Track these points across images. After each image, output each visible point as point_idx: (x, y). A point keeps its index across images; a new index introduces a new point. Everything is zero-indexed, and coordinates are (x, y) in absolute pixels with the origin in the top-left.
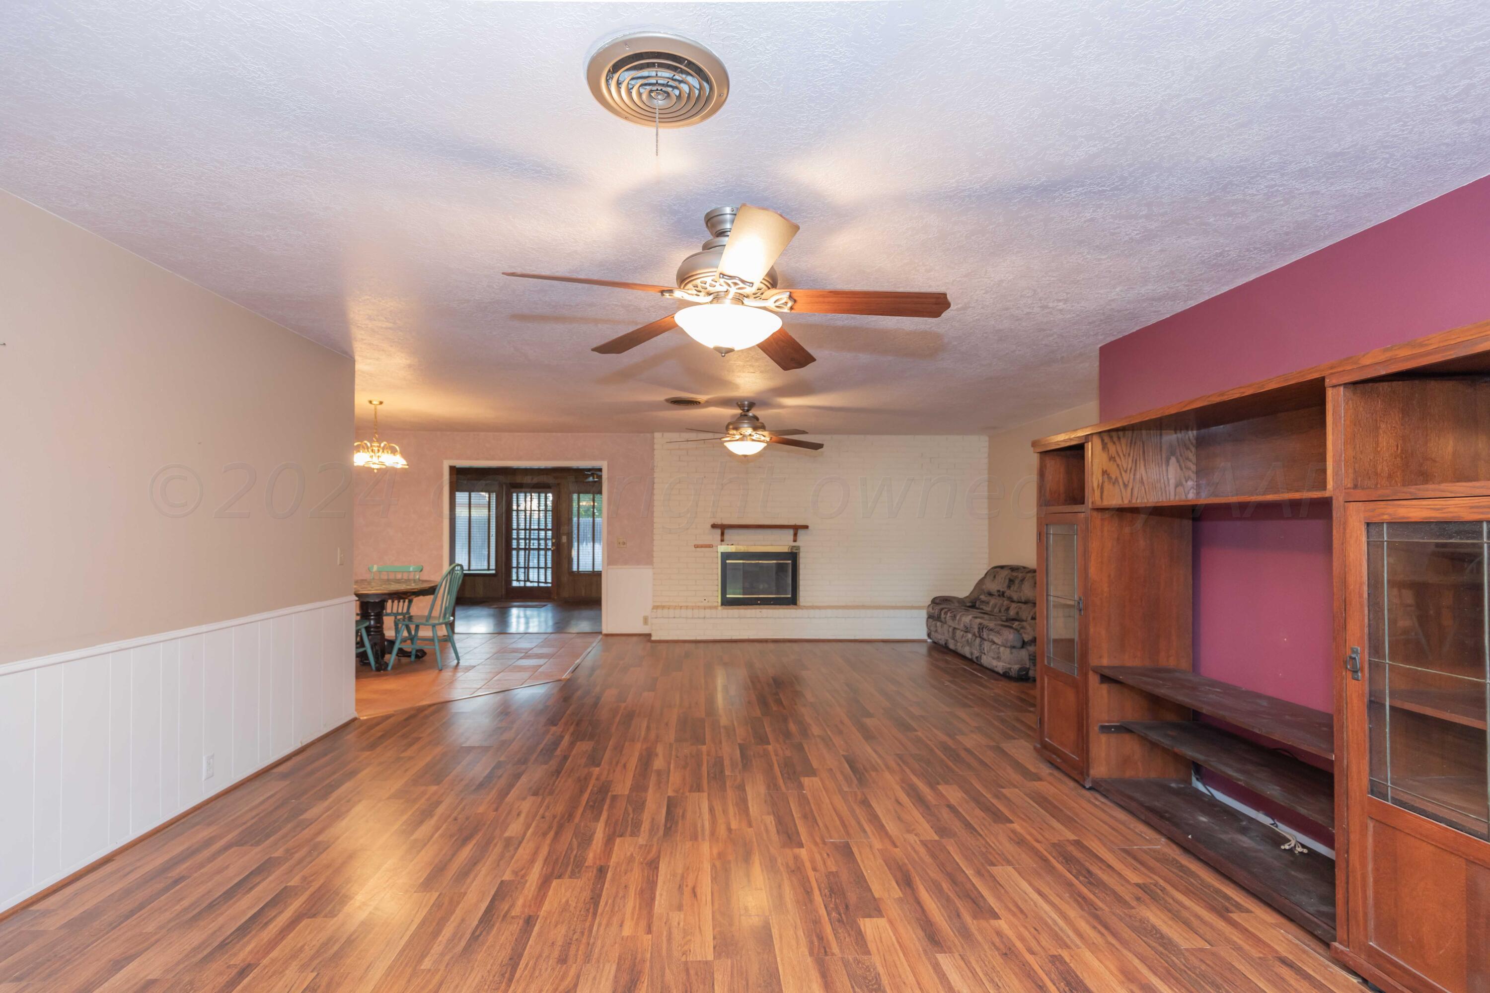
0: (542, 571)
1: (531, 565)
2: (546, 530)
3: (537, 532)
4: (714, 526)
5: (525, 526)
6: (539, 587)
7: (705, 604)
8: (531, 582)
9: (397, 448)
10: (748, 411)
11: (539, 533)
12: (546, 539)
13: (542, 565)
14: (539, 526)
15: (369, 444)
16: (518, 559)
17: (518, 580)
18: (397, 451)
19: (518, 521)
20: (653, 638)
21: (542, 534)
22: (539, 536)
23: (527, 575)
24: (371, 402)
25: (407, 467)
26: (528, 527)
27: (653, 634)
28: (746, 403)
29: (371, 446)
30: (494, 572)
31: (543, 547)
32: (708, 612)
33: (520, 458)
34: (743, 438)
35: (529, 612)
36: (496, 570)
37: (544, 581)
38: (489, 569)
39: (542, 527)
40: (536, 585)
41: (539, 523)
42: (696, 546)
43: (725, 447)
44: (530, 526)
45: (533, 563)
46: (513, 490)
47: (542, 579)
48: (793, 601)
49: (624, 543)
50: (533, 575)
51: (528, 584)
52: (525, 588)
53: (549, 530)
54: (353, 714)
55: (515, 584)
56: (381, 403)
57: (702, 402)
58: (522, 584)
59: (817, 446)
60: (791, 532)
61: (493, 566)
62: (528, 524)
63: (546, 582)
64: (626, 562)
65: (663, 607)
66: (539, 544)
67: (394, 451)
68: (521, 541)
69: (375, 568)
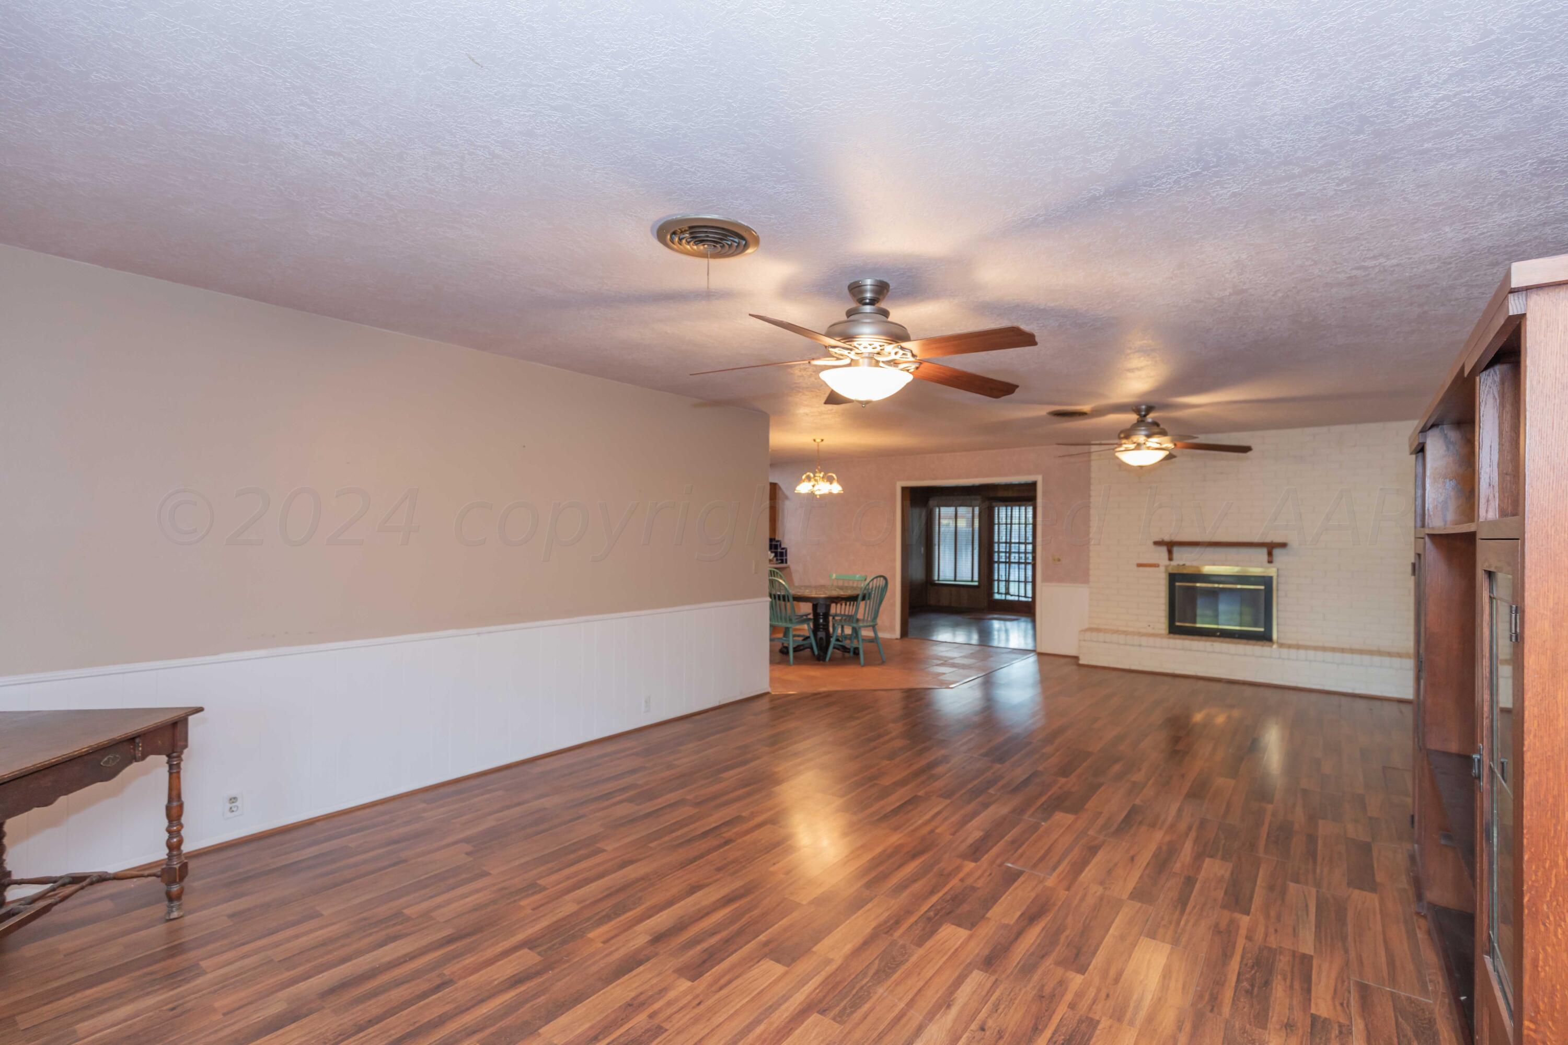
0: (1022, 585)
1: (1012, 578)
2: (1026, 543)
3: (1017, 545)
4: (1157, 543)
5: (1006, 539)
6: (1019, 602)
7: (1150, 630)
8: (1012, 595)
9: (834, 475)
10: (1145, 416)
11: (1019, 547)
12: (1026, 553)
13: (1022, 579)
14: (1019, 539)
15: (812, 475)
16: (1000, 572)
17: (998, 593)
18: (834, 479)
19: (1001, 534)
20: (1081, 662)
21: (1022, 547)
22: (1019, 549)
23: (1007, 588)
24: (814, 440)
25: (842, 492)
26: (1008, 541)
27: (1081, 657)
28: (1143, 407)
29: (815, 476)
30: (976, 584)
31: (1023, 561)
32: (1151, 641)
33: (959, 477)
34: (1139, 446)
35: (1009, 624)
36: (979, 581)
37: (1023, 595)
38: (972, 581)
39: (1023, 540)
40: (1016, 598)
41: (1019, 537)
42: (1139, 565)
43: (1117, 458)
44: (1011, 539)
45: (1014, 576)
46: (994, 504)
47: (1022, 593)
48: (1265, 637)
49: (1059, 560)
50: (1013, 588)
51: (1009, 598)
52: (1006, 602)
53: (1029, 543)
54: (768, 689)
55: (997, 597)
56: (822, 440)
57: (1088, 412)
58: (1003, 597)
59: (1246, 449)
60: (1264, 551)
61: (976, 578)
62: (1008, 538)
63: (1025, 597)
64: (1060, 580)
65: (1098, 630)
66: (1019, 558)
67: (830, 480)
68: (1001, 554)
69: (834, 576)
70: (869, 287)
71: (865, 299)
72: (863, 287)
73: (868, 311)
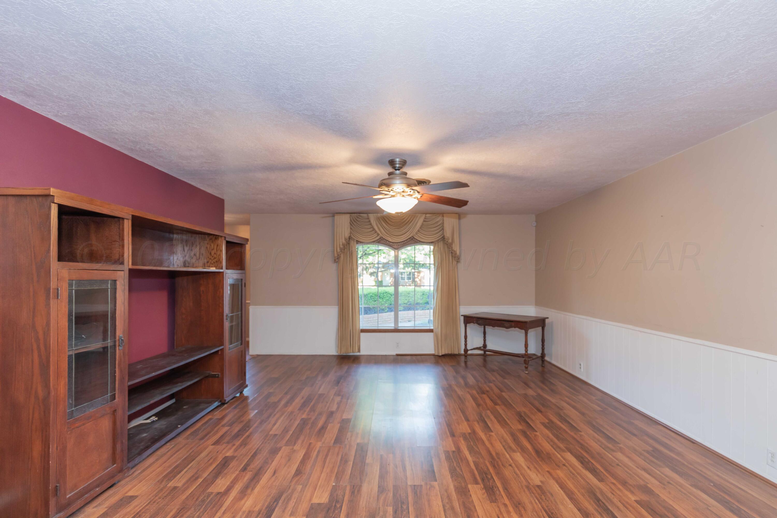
70: (398, 162)
71: (396, 167)
72: (395, 162)
73: (398, 173)
